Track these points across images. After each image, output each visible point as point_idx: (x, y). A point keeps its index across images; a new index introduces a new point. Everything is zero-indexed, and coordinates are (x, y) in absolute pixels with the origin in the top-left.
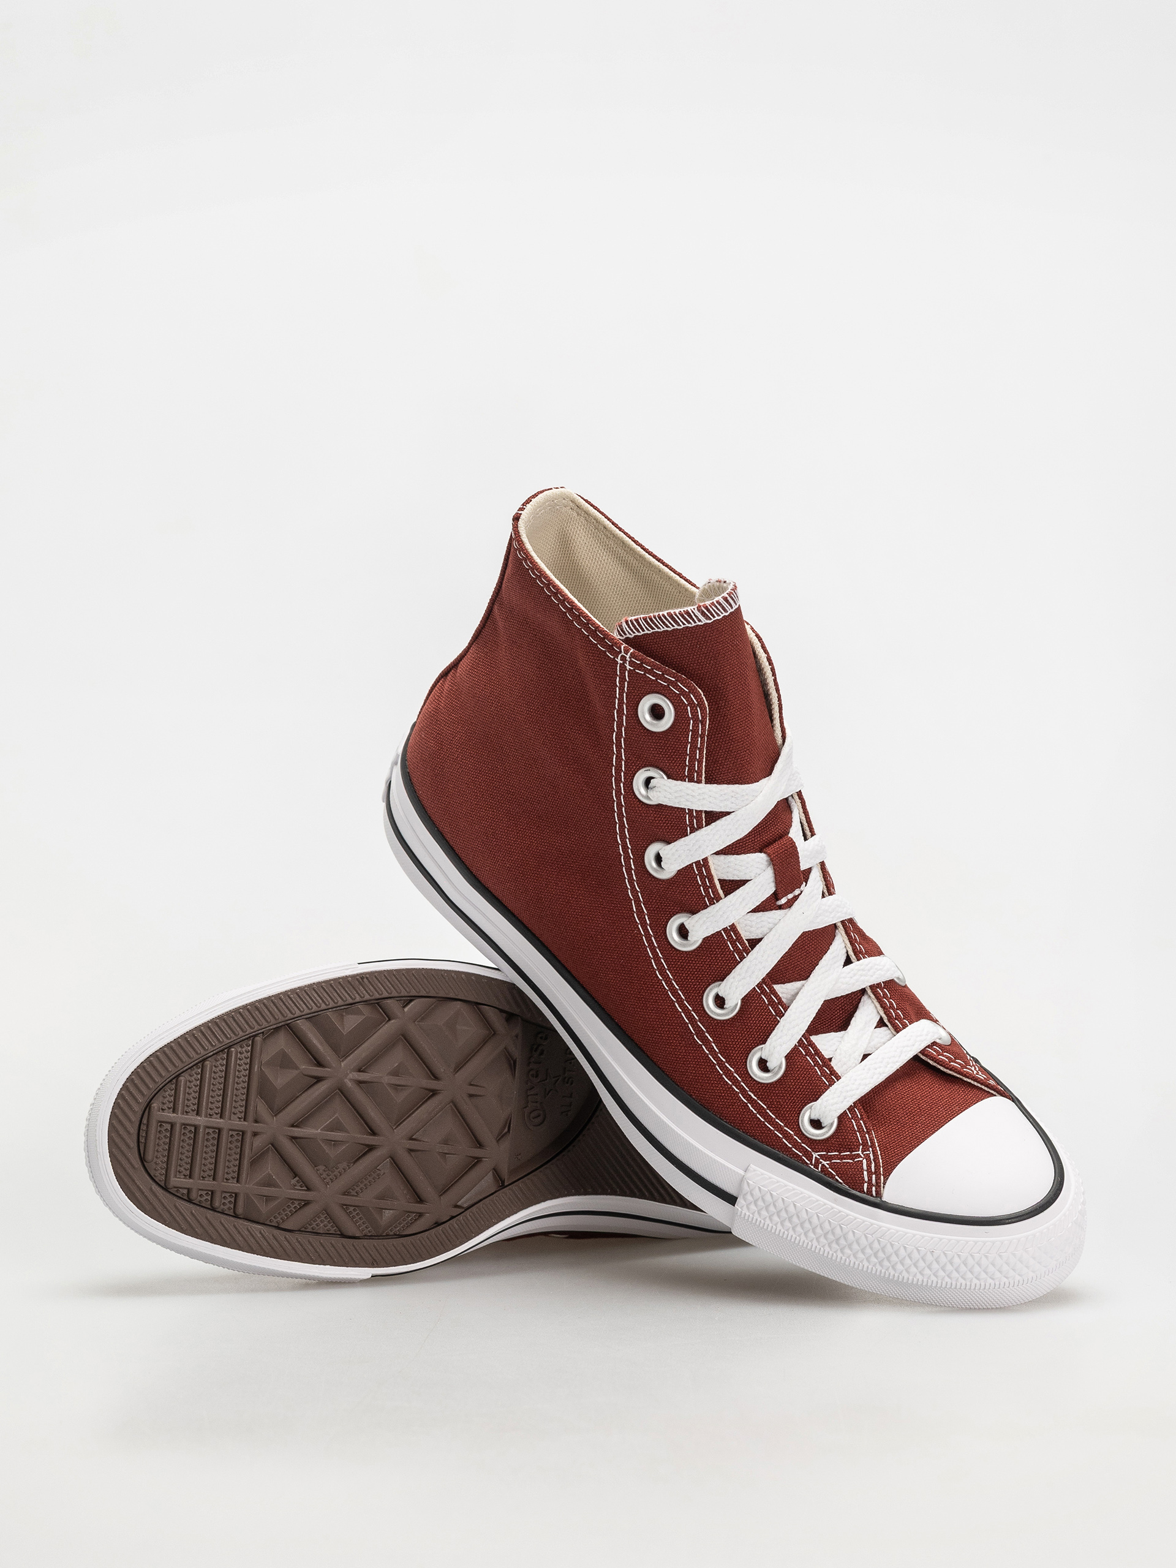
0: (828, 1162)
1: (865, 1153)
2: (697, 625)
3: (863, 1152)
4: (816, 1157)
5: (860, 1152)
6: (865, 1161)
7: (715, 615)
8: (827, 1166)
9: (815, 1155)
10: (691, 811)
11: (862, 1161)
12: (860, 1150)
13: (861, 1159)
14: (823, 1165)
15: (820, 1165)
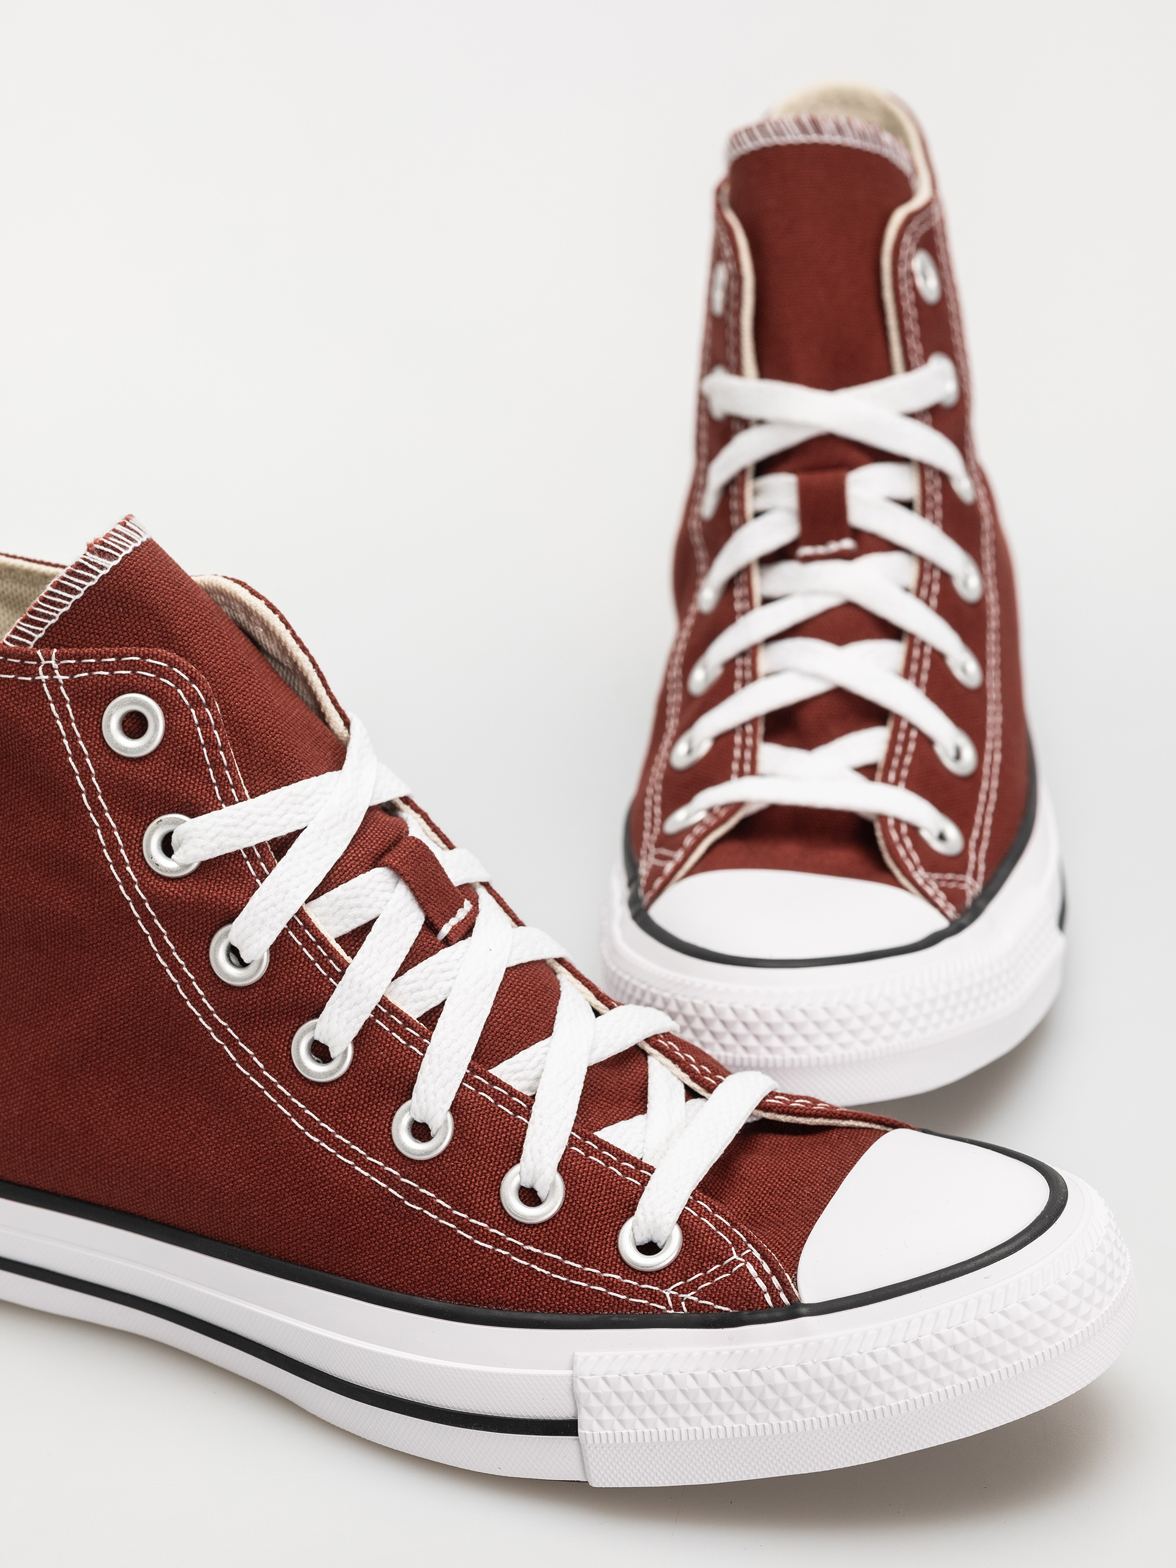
0: (693, 1293)
1: (743, 1254)
2: (103, 577)
3: (739, 1254)
4: (671, 1295)
5: (735, 1256)
6: (750, 1267)
7: (121, 549)
8: (695, 1299)
9: (668, 1293)
10: (248, 850)
11: (744, 1268)
12: (734, 1253)
13: (740, 1265)
14: (687, 1301)
15: (683, 1303)
